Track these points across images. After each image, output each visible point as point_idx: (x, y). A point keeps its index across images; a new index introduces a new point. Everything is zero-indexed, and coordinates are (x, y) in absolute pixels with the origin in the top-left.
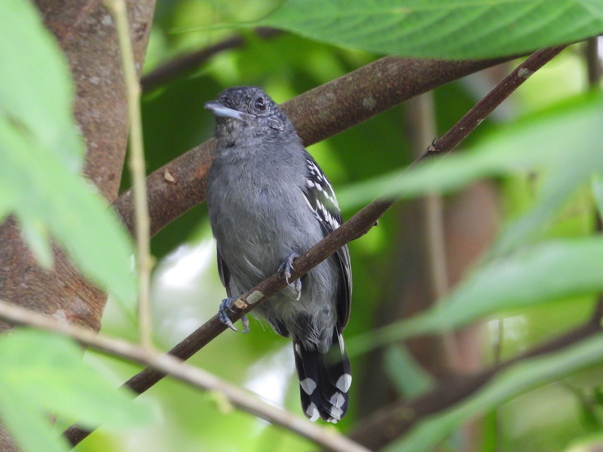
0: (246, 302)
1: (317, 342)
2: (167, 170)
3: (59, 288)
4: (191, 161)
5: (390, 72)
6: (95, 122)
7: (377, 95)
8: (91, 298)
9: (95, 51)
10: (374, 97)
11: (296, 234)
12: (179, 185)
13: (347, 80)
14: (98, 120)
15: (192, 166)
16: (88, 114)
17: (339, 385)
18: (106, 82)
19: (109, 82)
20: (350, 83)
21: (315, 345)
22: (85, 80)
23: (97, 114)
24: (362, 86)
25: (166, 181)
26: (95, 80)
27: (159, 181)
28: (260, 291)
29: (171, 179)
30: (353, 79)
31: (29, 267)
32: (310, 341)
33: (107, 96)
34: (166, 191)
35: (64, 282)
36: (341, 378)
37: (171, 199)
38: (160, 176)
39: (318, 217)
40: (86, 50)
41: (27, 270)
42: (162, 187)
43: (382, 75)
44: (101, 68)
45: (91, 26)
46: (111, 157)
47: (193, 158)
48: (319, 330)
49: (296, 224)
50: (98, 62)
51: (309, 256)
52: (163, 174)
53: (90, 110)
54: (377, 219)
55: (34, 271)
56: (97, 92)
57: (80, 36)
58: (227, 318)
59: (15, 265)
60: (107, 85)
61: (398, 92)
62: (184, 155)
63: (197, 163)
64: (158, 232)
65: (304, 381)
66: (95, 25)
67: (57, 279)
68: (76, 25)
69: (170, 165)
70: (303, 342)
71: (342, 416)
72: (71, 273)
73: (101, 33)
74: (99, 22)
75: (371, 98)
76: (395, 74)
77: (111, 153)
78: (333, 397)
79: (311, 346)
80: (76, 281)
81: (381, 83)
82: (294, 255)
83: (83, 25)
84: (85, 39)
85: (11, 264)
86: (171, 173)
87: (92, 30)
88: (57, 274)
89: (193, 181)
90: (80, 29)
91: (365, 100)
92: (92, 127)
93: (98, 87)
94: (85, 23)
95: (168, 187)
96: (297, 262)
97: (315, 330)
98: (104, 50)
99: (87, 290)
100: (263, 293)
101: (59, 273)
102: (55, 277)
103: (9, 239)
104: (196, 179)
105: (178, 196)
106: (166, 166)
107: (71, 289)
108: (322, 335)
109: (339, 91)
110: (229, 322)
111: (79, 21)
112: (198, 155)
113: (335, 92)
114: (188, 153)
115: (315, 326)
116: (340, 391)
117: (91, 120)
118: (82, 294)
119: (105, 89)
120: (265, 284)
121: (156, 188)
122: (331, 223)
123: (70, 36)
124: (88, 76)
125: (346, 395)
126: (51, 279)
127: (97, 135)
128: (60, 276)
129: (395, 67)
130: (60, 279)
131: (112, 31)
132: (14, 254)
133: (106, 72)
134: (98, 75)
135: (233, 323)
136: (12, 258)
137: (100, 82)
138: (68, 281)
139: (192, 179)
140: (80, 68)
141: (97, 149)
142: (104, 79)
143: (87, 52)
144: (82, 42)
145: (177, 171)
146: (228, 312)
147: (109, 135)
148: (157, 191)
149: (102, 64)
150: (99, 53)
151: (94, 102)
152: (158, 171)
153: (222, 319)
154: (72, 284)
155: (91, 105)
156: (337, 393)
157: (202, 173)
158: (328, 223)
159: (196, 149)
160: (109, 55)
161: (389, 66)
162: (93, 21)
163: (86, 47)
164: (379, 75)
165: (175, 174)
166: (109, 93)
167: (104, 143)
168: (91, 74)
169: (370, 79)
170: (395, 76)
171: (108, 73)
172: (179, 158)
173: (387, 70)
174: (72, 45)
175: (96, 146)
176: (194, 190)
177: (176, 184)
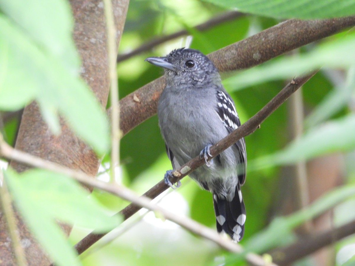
0: (180, 173)
1: (226, 195)
2: (135, 95)
3: (69, 164)
4: (150, 89)
5: (269, 38)
6: (93, 65)
7: (262, 52)
8: (88, 171)
9: (94, 23)
10: (260, 53)
12: (142, 103)
13: (244, 42)
14: (95, 65)
15: (150, 92)
16: (88, 61)
17: (238, 221)
18: (99, 42)
19: (102, 41)
20: (245, 44)
21: (225, 197)
22: (87, 40)
23: (94, 60)
24: (252, 46)
25: (134, 101)
26: (93, 40)
27: (130, 101)
28: (189, 166)
29: (137, 99)
30: (247, 42)
31: (52, 151)
32: (222, 195)
33: (100, 50)
34: (134, 107)
35: (72, 160)
36: (240, 217)
37: (137, 112)
38: (131, 98)
39: (225, 124)
40: (88, 22)
41: (50, 153)
42: (132, 105)
43: (265, 39)
44: (97, 33)
45: (91, 8)
46: (102, 87)
47: (151, 87)
48: (227, 188)
50: (95, 30)
52: (132, 97)
53: (89, 58)
54: (259, 124)
55: (55, 154)
56: (94, 47)
57: (85, 14)
58: (169, 182)
59: (43, 150)
60: (100, 43)
61: (274, 50)
62: (146, 86)
63: (153, 91)
64: (129, 131)
65: (218, 217)
66: (94, 8)
67: (68, 158)
68: (82, 7)
69: (137, 91)
70: (218, 195)
71: (240, 239)
72: (76, 155)
73: (97, 12)
74: (96, 6)
75: (257, 53)
76: (272, 39)
77: (102, 84)
78: (235, 228)
79: (223, 197)
80: (79, 160)
81: (264, 45)
83: (86, 7)
84: (88, 16)
85: (41, 149)
86: (138, 97)
87: (92, 11)
88: (68, 155)
89: (150, 102)
90: (85, 10)
91: (254, 55)
92: (91, 69)
93: (95, 44)
94: (88, 6)
95: (135, 105)
96: (212, 149)
97: (225, 189)
98: (99, 23)
99: (86, 165)
100: (191, 167)
101: (69, 155)
102: (67, 157)
103: (40, 134)
104: (152, 100)
105: (141, 111)
106: (134, 92)
107: (77, 165)
108: (229, 191)
109: (239, 49)
110: (170, 184)
111: (85, 5)
112: (154, 86)
113: (236, 49)
114: (148, 84)
115: (225, 186)
116: (239, 224)
117: (91, 64)
118: (82, 167)
119: (99, 46)
120: (191, 162)
121: (128, 105)
122: (233, 127)
123: (79, 13)
124: (89, 38)
125: (242, 227)
126: (64, 158)
127: (94, 73)
128: (69, 156)
129: (273, 35)
130: (70, 159)
131: (102, 11)
132: (42, 143)
133: (100, 35)
134: (95, 37)
136: (41, 146)
137: (96, 41)
138: (75, 160)
139: (150, 100)
140: (84, 33)
141: (93, 82)
142: (98, 40)
143: (89, 24)
144: (86, 17)
145: (141, 95)
146: (170, 178)
147: (101, 74)
148: (129, 107)
149: (98, 31)
150: (96, 24)
151: (92, 53)
152: (130, 95)
153: (166, 182)
154: (77, 162)
155: (90, 55)
156: (237, 225)
157: (156, 96)
158: (231, 127)
159: (153, 82)
160: (102, 26)
161: (269, 35)
162: (93, 5)
163: (88, 20)
164: (263, 39)
165: (139, 97)
166: (101, 48)
167: (98, 78)
168: (90, 37)
169: (257, 42)
170: (273, 40)
171: (101, 36)
172: (142, 88)
173: (268, 37)
174: (80, 19)
175: (93, 80)
176: (151, 107)
177: (140, 103)
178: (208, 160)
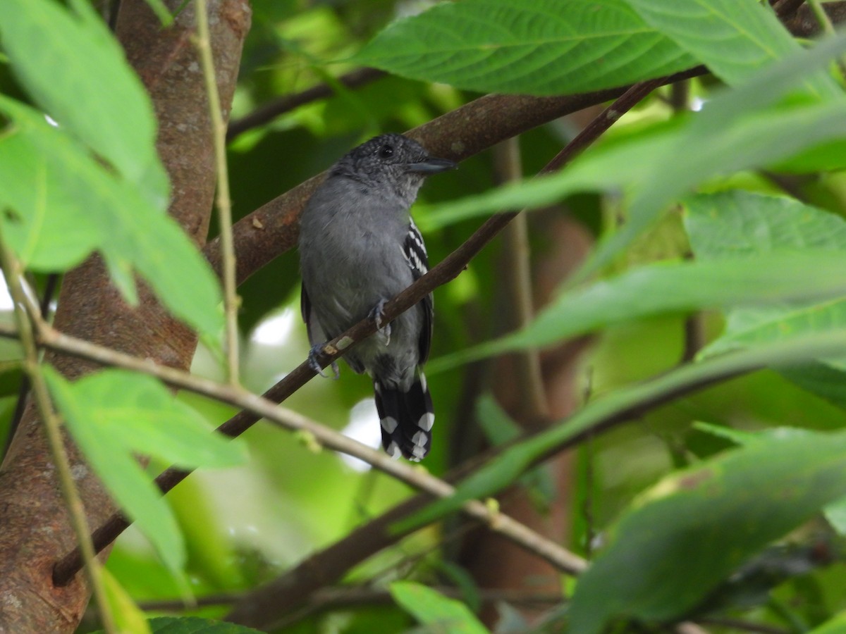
0: (336, 348)
1: (398, 381)
2: (255, 217)
3: (148, 336)
4: (279, 207)
5: (478, 116)
6: (183, 169)
7: (466, 139)
8: (180, 347)
9: (182, 98)
10: (463, 141)
11: (388, 282)
12: (267, 231)
13: (435, 125)
14: (185, 168)
15: (280, 212)
16: (175, 161)
17: (421, 424)
18: (193, 129)
19: (196, 129)
20: (438, 127)
21: (395, 383)
22: (172, 127)
23: (184, 161)
24: (451, 130)
25: (255, 228)
26: (182, 127)
27: (247, 228)
28: (350, 336)
29: (260, 225)
30: (441, 124)
31: (118, 315)
32: (391, 381)
33: (194, 143)
34: (254, 238)
35: (153, 329)
36: (423, 417)
37: (260, 246)
38: (248, 223)
39: (411, 265)
40: (172, 97)
41: (115, 318)
42: (250, 233)
43: (470, 119)
44: (189, 115)
45: (178, 72)
46: (199, 205)
47: (282, 204)
48: (401, 369)
49: (389, 273)
50: (185, 109)
51: (398, 302)
52: (251, 221)
53: (177, 157)
54: (467, 263)
55: (122, 319)
56: (184, 139)
57: (167, 82)
58: (316, 364)
59: (103, 313)
60: (194, 132)
61: (486, 136)
62: (272, 202)
63: (285, 210)
64: (247, 278)
65: (384, 419)
66: (182, 72)
67: (146, 327)
68: (162, 72)
69: (258, 211)
70: (384, 382)
71: (425, 455)
72: (159, 321)
73: (187, 80)
74: (186, 68)
75: (459, 142)
76: (483, 118)
77: (199, 201)
78: (415, 436)
79: (392, 385)
80: (165, 329)
81: (470, 127)
82: (383, 300)
83: (169, 71)
84: (172, 86)
85: (99, 312)
86: (260, 220)
87: (178, 77)
88: (145, 322)
89: (281, 228)
90: (166, 76)
91: (453, 144)
92: (180, 174)
93: (185, 134)
94: (171, 70)
95: (256, 233)
96: (387, 307)
97: (398, 370)
98: (191, 97)
99: (176, 338)
100: (353, 338)
101: (147, 320)
102: (144, 325)
103: (97, 287)
104: (285, 226)
105: (267, 243)
106: (254, 212)
107: (161, 337)
108: (404, 373)
109: (427, 136)
110: (318, 368)
111: (166, 68)
112: (287, 201)
113: (423, 136)
114: (275, 199)
115: (398, 367)
116: (422, 430)
117: (179, 168)
118: (171, 342)
119: (192, 136)
120: (354, 329)
121: (245, 235)
122: (421, 270)
123: (156, 83)
124: (175, 124)
125: (428, 434)
126: (139, 327)
127: (185, 182)
128: (147, 323)
129: (484, 111)
130: (149, 327)
131: (199, 78)
132: (102, 303)
133: (193, 118)
134: (185, 122)
135: (323, 369)
136: (100, 307)
137: (187, 129)
138: (157, 329)
139: (280, 225)
140: (166, 115)
141: (185, 196)
142: (190, 126)
143: (174, 99)
144: (169, 89)
145: (265, 217)
146: (318, 358)
147: (196, 182)
148: (245, 238)
149: (190, 111)
150: (186, 100)
151: (181, 149)
152: (247, 217)
153: (311, 365)
154: (161, 332)
155: (178, 152)
156: (419, 432)
157: (290, 219)
158: (419, 270)
159: (285, 195)
160: (196, 102)
161: (477, 110)
162: (180, 68)
163: (173, 94)
164: (468, 119)
165: (262, 221)
166: (196, 140)
167: (192, 190)
168: (177, 121)
169: (458, 123)
170: (483, 120)
171: (195, 120)
172: (267, 205)
173: (475, 114)
174: (159, 92)
175: (184, 193)
176: (282, 236)
177: (264, 231)
178: (381, 326)
